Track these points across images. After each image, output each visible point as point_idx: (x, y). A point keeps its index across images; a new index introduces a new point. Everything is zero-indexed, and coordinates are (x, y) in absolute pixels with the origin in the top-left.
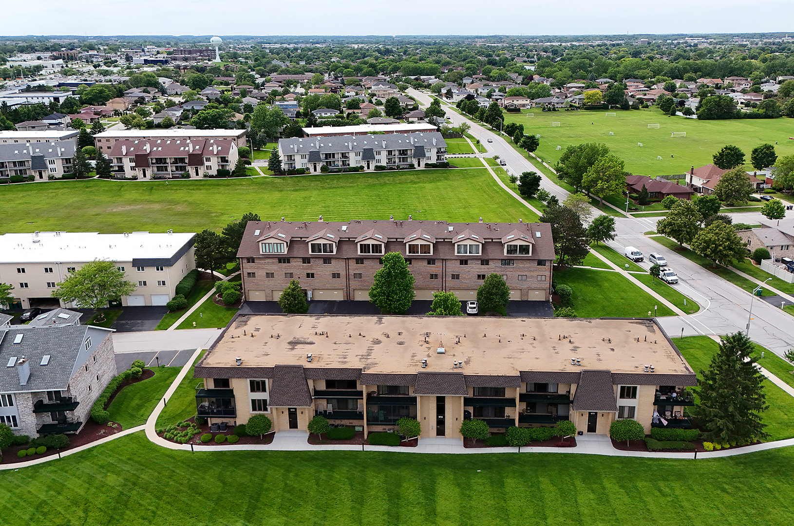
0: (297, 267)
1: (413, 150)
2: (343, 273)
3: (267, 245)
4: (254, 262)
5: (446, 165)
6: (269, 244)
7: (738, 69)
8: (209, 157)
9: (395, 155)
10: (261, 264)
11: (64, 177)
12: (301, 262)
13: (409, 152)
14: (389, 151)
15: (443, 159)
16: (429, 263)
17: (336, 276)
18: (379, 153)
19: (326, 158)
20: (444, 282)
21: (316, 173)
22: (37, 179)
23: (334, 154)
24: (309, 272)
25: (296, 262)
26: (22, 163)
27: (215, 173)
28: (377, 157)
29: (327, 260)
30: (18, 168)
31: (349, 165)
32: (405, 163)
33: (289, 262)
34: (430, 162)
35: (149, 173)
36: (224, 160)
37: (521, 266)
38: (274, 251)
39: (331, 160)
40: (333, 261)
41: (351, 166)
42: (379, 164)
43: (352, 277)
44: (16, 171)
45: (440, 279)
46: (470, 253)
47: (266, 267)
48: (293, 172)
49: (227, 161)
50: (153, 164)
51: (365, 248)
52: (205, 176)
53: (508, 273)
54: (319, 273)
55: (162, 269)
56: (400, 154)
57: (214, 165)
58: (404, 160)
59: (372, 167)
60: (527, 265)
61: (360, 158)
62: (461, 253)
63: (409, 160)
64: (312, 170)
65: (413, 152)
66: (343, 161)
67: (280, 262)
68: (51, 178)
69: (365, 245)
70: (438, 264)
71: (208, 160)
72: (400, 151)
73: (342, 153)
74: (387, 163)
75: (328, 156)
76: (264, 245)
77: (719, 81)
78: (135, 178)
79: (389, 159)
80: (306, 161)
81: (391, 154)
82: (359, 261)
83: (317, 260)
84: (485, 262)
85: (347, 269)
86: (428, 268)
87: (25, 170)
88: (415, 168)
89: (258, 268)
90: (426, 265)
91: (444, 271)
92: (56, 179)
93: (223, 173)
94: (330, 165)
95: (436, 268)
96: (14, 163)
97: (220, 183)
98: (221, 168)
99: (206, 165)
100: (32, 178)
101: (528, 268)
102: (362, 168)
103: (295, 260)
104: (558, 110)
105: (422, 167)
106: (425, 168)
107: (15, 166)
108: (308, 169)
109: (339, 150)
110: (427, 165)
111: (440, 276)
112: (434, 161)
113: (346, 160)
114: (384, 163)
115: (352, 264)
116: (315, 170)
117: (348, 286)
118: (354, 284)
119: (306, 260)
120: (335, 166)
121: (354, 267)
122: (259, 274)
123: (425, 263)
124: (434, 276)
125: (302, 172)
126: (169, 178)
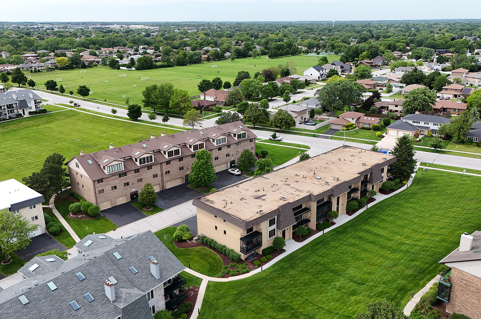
0: (131, 177)
1: (18, 104)
2: (159, 173)
3: (111, 167)
4: (102, 182)
5: (44, 111)
6: (112, 166)
7: (117, 42)
9: (4, 109)
10: (108, 182)
12: (133, 173)
13: (14, 106)
15: (39, 107)
17: (155, 176)
24: (139, 178)
25: (130, 174)
29: (149, 167)
32: (13, 114)
33: (126, 175)
34: (31, 111)
38: (116, 170)
40: (153, 167)
43: (164, 174)
47: (112, 182)
51: (170, 154)
53: (238, 150)
54: (145, 177)
55: (35, 207)
56: (8, 108)
58: (12, 112)
60: (246, 143)
62: (218, 144)
63: (15, 111)
65: (18, 105)
67: (120, 177)
69: (170, 151)
72: (7, 105)
76: (108, 167)
77: (111, 49)
82: (168, 162)
83: (143, 169)
84: (229, 146)
85: (162, 170)
88: (23, 117)
89: (106, 185)
103: (130, 172)
104: (42, 71)
105: (27, 115)
106: (29, 115)
110: (30, 113)
112: (34, 109)
115: (164, 165)
117: (162, 181)
118: (166, 178)
119: (137, 171)
121: (165, 168)
122: (107, 189)
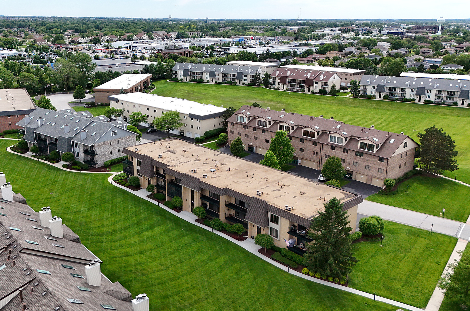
0: (250, 132)
1: (460, 93)
3: (240, 117)
4: (233, 125)
8: (317, 81)
9: (443, 94)
10: (236, 127)
11: (249, 85)
12: (252, 129)
13: (456, 93)
14: (439, 91)
16: (313, 144)
17: (267, 141)
18: (429, 91)
19: (390, 90)
20: (321, 159)
21: (380, 99)
22: (238, 84)
23: (395, 88)
24: (255, 136)
25: (250, 129)
26: (233, 75)
27: (318, 91)
28: (428, 94)
29: (264, 131)
30: (231, 77)
31: (405, 97)
32: (451, 101)
35: (286, 87)
36: (326, 84)
37: (368, 158)
38: (242, 121)
39: (394, 92)
40: (266, 132)
41: (406, 98)
42: (428, 99)
44: (230, 79)
45: (318, 156)
46: (337, 143)
47: (238, 129)
48: (365, 97)
49: (327, 85)
50: (288, 82)
52: (312, 92)
53: (359, 162)
54: (259, 138)
55: (199, 121)
56: (448, 94)
57: (319, 86)
58: (451, 99)
59: (422, 100)
60: (372, 159)
61: (414, 93)
62: (332, 142)
63: (455, 99)
64: (377, 97)
66: (402, 94)
67: (244, 128)
68: (244, 84)
69: (282, 126)
70: (318, 146)
71: (317, 83)
72: (448, 92)
73: (402, 89)
74: (435, 99)
75: (391, 89)
78: (278, 89)
79: (438, 97)
80: (374, 90)
81: (441, 94)
83: (259, 130)
84: (345, 151)
86: (313, 147)
87: (234, 79)
88: (458, 106)
89: (235, 129)
90: (312, 145)
91: (321, 151)
92: (245, 85)
93: (323, 92)
94: (392, 95)
95: (317, 148)
96: (230, 74)
97: (316, 97)
98: (323, 89)
99: (315, 86)
100: (236, 83)
101: (373, 161)
102: (414, 100)
105: (465, 106)
106: (467, 106)
107: (230, 76)
108: (374, 96)
109: (399, 86)
111: (319, 154)
113: (404, 94)
114: (432, 99)
116: (380, 97)
119: (255, 129)
120: (395, 96)
122: (235, 132)
123: (311, 144)
124: (315, 153)
125: (370, 97)
126: (295, 91)
